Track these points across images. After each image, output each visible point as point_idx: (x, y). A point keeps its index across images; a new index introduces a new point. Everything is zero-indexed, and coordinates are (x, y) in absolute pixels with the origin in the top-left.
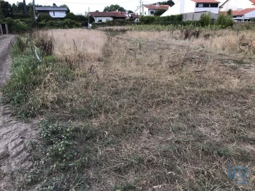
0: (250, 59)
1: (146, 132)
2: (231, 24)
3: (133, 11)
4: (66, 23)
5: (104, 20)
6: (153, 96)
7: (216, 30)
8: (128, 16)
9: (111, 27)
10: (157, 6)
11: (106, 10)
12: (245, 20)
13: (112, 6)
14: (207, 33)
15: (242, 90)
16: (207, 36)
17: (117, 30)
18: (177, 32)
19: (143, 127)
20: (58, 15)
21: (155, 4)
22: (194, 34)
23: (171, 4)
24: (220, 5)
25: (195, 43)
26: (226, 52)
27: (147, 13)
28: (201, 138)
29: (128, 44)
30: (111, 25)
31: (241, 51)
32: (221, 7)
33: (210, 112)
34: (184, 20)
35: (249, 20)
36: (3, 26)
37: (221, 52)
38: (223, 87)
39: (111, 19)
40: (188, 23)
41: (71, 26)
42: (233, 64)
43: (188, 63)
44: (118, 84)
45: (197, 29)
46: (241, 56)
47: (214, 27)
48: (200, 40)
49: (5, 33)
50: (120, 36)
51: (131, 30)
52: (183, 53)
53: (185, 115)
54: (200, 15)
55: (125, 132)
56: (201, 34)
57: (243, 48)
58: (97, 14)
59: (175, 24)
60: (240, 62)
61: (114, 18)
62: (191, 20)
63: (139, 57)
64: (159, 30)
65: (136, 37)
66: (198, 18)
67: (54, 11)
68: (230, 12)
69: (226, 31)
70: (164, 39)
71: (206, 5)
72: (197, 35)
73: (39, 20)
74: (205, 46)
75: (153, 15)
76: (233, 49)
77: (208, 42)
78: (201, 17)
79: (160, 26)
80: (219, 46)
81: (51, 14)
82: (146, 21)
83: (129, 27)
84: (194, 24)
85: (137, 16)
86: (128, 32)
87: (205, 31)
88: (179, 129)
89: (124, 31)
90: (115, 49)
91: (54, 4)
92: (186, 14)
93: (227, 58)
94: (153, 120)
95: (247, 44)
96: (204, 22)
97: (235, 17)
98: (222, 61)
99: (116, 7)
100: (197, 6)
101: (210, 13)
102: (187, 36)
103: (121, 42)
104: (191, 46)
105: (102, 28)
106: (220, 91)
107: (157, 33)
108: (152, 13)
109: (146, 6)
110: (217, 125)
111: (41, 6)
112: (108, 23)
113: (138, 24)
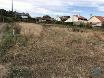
0: (98, 43)
1: (54, 74)
2: (91, 28)
3: (54, 18)
4: (27, 21)
5: (43, 21)
6: (58, 57)
7: (85, 29)
8: (52, 20)
9: (45, 24)
10: (64, 17)
11: (44, 17)
12: (97, 27)
13: (46, 16)
14: (82, 30)
15: (95, 57)
16: (82, 32)
17: (47, 25)
18: (71, 29)
19: (53, 72)
20: (25, 17)
21: (63, 17)
22: (77, 30)
23: (69, 17)
25: (77, 34)
26: (89, 39)
27: (59, 20)
29: (51, 32)
30: (45, 23)
31: (95, 39)
32: (88, 21)
33: (81, 67)
34: (73, 24)
35: (98, 27)
36: (2, 19)
37: (87, 39)
38: (87, 55)
39: (45, 21)
40: (75, 25)
41: (29, 22)
42: (92, 45)
43: (74, 42)
44: (45, 50)
45: (78, 28)
46: (95, 41)
47: (85, 28)
48: (79, 33)
49: (2, 22)
50: (48, 28)
51: (53, 26)
52: (72, 38)
53: (71, 67)
55: (45, 74)
56: (80, 31)
58: (40, 18)
59: (70, 25)
60: (95, 44)
61: (47, 20)
62: (76, 24)
63: (55, 38)
64: (63, 27)
65: (54, 29)
66: (79, 24)
67: (23, 15)
68: (91, 23)
69: (89, 30)
70: (65, 31)
71: (82, 19)
72: (78, 31)
73: (17, 18)
74: (81, 35)
75: (62, 21)
76: (92, 38)
77: (82, 34)
78: (80, 24)
79: (64, 26)
80: (86, 36)
81: (22, 16)
82: (59, 23)
83: (52, 25)
84: (77, 26)
85: (56, 21)
86: (52, 27)
87: (81, 29)
88: (68, 74)
89: (50, 26)
90: (45, 34)
91: (24, 13)
92: (75, 22)
94: (58, 68)
95: (97, 37)
96: (81, 26)
97: (93, 25)
98: (88, 43)
99: (48, 16)
100: (79, 19)
101: (83, 22)
102: (74, 31)
103: (48, 31)
104: (75, 35)
105: (41, 24)
106: (86, 57)
107: (63, 28)
108: (61, 20)
109: (59, 17)
110: (84, 73)
111: (18, 13)
112: (44, 22)
113: (56, 24)
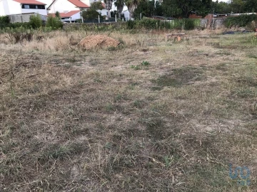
0: (81, 56)
2: (61, 26)
7: (48, 31)
12: (72, 21)
14: (40, 35)
15: (74, 87)
16: (39, 39)
18: (6, 36)
22: (25, 37)
24: (46, 7)
25: (27, 46)
26: (60, 52)
28: (37, 147)
31: (73, 50)
32: (48, 9)
33: (46, 116)
34: (12, 22)
35: (76, 21)
37: (55, 53)
38: (58, 87)
40: (18, 25)
42: (67, 63)
43: (21, 68)
45: (29, 31)
46: (72, 55)
47: (46, 28)
48: (33, 43)
54: (28, 17)
56: (33, 36)
57: (73, 47)
59: (2, 27)
60: (73, 61)
62: (20, 22)
66: (27, 20)
68: (57, 14)
69: (58, 32)
71: (32, 6)
72: (29, 37)
74: (39, 48)
76: (65, 49)
77: (41, 44)
78: (30, 19)
80: (52, 47)
84: (24, 26)
87: (36, 33)
92: (13, 16)
93: (61, 58)
95: (76, 44)
96: (35, 24)
97: (63, 18)
98: (57, 62)
100: (23, 7)
101: (38, 14)
102: (18, 39)
104: (23, 50)
106: (54, 92)
110: (53, 127)
